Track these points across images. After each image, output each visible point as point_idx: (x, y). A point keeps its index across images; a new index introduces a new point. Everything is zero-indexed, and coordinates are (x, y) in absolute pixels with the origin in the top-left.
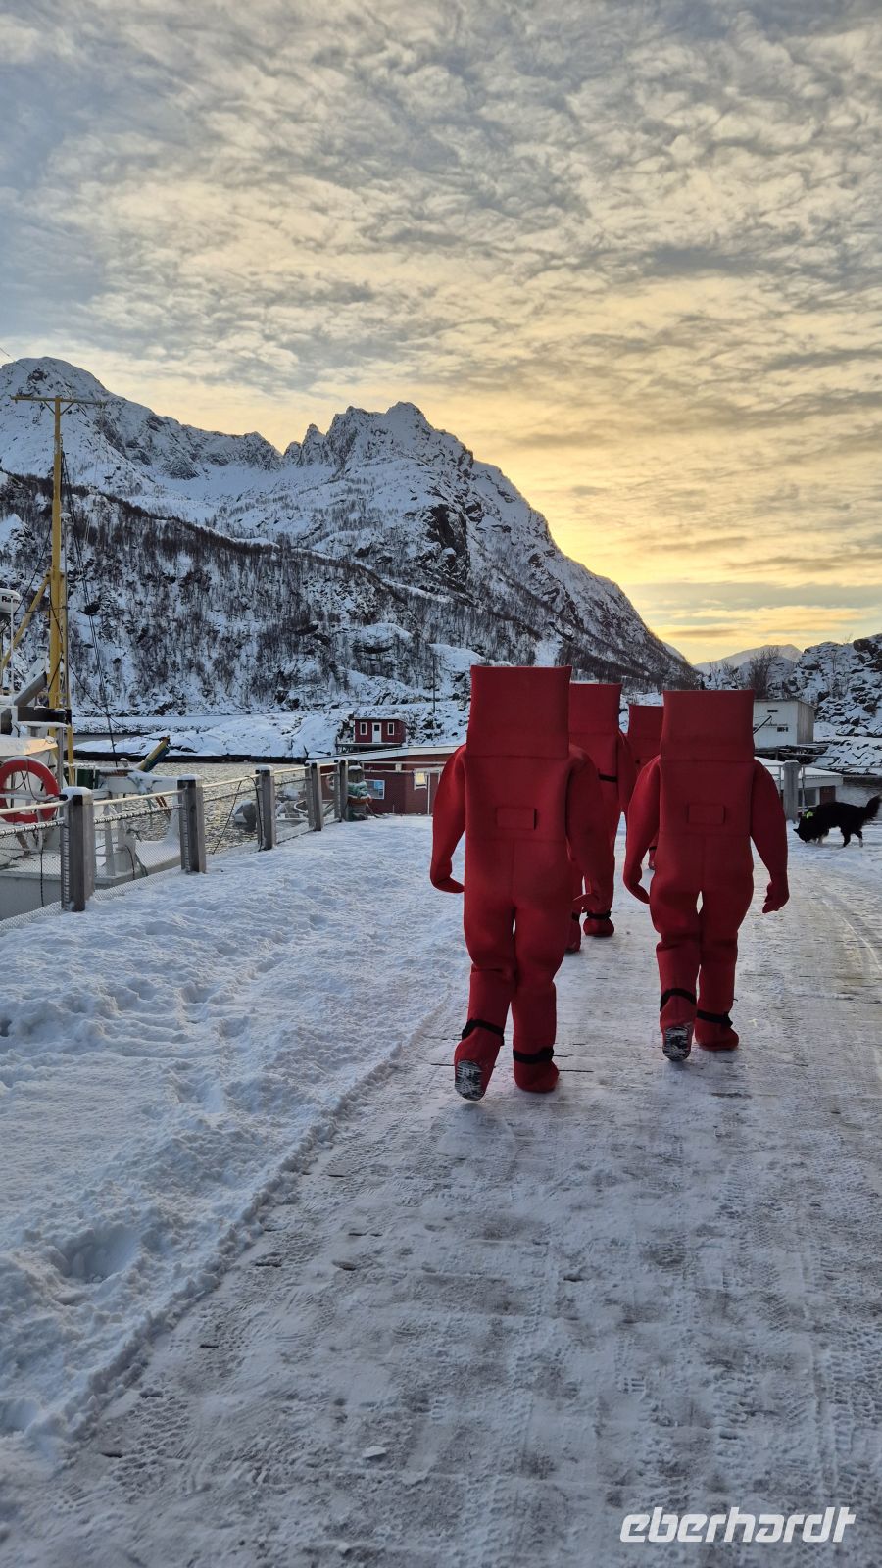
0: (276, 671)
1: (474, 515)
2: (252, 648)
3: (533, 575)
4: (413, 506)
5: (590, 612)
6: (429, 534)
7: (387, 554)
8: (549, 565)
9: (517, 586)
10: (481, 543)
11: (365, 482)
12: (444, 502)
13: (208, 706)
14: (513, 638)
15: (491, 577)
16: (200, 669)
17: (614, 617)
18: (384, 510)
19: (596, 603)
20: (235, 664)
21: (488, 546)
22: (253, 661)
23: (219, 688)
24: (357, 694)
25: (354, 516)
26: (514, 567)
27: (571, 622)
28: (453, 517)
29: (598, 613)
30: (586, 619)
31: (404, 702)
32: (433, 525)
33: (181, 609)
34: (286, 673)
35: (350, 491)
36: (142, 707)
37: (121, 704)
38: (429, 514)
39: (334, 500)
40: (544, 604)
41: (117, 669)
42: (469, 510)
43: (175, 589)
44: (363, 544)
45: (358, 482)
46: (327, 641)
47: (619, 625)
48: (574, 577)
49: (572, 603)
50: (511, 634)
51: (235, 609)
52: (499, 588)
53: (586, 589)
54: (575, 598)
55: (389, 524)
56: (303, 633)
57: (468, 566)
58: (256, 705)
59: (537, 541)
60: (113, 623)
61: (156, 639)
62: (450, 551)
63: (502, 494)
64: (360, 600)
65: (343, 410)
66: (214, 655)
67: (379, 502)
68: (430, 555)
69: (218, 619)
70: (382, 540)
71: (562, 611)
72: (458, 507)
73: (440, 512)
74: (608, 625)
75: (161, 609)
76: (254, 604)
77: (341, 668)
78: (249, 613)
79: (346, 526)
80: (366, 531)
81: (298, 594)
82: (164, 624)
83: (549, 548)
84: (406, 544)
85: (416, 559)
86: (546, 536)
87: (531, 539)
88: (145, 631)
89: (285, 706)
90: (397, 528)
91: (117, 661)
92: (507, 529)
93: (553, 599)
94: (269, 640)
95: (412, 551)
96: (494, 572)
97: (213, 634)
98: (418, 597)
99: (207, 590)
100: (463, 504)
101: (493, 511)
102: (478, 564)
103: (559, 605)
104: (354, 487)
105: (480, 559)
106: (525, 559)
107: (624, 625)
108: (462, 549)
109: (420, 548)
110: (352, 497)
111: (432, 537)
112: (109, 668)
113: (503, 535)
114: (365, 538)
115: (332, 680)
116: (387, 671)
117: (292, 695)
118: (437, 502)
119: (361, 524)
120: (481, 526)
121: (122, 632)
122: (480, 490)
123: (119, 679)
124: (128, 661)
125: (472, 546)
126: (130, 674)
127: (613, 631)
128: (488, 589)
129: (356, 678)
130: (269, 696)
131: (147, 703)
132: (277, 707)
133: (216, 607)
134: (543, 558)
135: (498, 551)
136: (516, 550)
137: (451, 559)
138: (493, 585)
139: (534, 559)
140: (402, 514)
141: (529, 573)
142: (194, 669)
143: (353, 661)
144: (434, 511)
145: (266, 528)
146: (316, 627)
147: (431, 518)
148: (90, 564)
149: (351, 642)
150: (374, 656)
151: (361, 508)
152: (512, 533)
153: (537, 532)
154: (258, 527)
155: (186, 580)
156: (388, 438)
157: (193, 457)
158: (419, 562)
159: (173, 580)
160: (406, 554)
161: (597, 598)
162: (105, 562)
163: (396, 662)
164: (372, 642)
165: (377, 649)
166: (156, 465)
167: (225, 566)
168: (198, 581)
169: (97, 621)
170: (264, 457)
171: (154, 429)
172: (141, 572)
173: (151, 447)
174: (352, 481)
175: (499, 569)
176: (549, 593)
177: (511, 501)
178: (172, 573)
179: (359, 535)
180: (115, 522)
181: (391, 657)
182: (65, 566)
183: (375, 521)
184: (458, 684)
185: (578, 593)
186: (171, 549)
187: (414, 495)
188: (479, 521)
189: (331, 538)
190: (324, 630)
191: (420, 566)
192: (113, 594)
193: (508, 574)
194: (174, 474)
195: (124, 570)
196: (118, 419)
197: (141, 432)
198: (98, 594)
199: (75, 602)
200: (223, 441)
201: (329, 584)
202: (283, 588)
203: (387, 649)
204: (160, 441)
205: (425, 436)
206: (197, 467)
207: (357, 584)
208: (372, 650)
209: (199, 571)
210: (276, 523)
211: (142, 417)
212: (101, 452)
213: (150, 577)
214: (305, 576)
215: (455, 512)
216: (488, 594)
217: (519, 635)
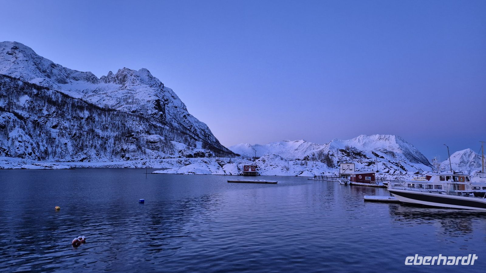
0: (121, 148)
1: (166, 102)
2: (112, 141)
3: (185, 121)
4: (150, 99)
5: (201, 132)
6: (155, 107)
7: (142, 113)
8: (188, 118)
9: (181, 124)
10: (168, 111)
11: (133, 91)
12: (159, 99)
13: (98, 159)
14: (189, 140)
15: (173, 121)
16: (95, 147)
17: (207, 134)
18: (140, 99)
19: (202, 130)
20: (106, 145)
21: (171, 112)
22: (112, 145)
23: (102, 153)
24: (148, 155)
25: (130, 101)
26: (178, 118)
27: (196, 135)
28: (162, 103)
29: (203, 133)
30: (199, 134)
31: (164, 158)
32: (156, 105)
33: (86, 128)
34: (125, 149)
35: (128, 93)
36: (75, 159)
37: (68, 158)
38: (155, 102)
39: (123, 95)
40: (188, 129)
41: (66, 147)
42: (165, 101)
43: (83, 121)
44: (133, 109)
45: (131, 90)
46: (137, 139)
47: (208, 137)
48: (195, 122)
49: (196, 129)
50: (189, 139)
51: (105, 128)
52: (175, 124)
53: (199, 126)
54: (196, 128)
55: (142, 104)
56: (129, 137)
57: (166, 117)
58: (115, 159)
59: (185, 111)
60: (64, 132)
61: (79, 137)
62: (161, 113)
63: (173, 97)
64: (144, 127)
65: (122, 68)
66: (100, 143)
67: (137, 96)
68: (155, 114)
69: (99, 131)
70: (140, 108)
71: (194, 132)
72: (163, 100)
73: (158, 101)
74: (206, 136)
75: (81, 128)
76: (110, 127)
77: (143, 148)
78: (109, 130)
79: (128, 103)
80: (135, 105)
81: (124, 125)
82: (81, 132)
83: (187, 113)
84: (148, 110)
85: (151, 114)
86: (186, 109)
87: (183, 111)
88: (75, 134)
89: (125, 159)
90: (144, 105)
91: (66, 144)
92: (176, 107)
93: (191, 128)
94: (117, 139)
95: (150, 112)
96: (173, 119)
97: (98, 136)
98: (160, 127)
99: (94, 122)
100: (164, 99)
101: (171, 102)
102: (168, 117)
103: (192, 130)
104: (130, 92)
105: (169, 115)
106: (182, 116)
107: (210, 136)
108: (164, 112)
109: (152, 111)
110: (129, 95)
111: (156, 109)
112: (63, 146)
113: (175, 109)
114: (134, 107)
115: (140, 151)
116: (157, 149)
117: (127, 156)
118: (157, 98)
119: (133, 103)
120: (168, 106)
121: (67, 135)
122: (168, 96)
123: (67, 149)
124: (69, 144)
125: (166, 111)
126: (70, 148)
127: (207, 138)
128: (172, 124)
129: (148, 151)
130: (119, 156)
131: (77, 158)
132: (122, 159)
133: (97, 128)
134: (187, 116)
135: (174, 113)
136: (179, 113)
137: (161, 115)
138: (173, 123)
139: (185, 116)
140: (145, 101)
141: (183, 120)
142: (93, 147)
143: (146, 146)
144: (156, 101)
145: (100, 102)
146: (134, 135)
147: (155, 103)
148: (54, 112)
149: (145, 140)
150: (153, 144)
151: (133, 98)
152: (178, 108)
153: (184, 108)
154: (97, 102)
155: (87, 119)
156: (139, 78)
157: (67, 77)
158: (152, 116)
159: (82, 118)
160: (148, 113)
161: (202, 128)
162: (59, 112)
163: (160, 146)
164: (152, 140)
165: (154, 142)
166: (53, 79)
167: (99, 115)
168: (91, 119)
169: (58, 131)
170: (92, 79)
171: (53, 67)
172: (72, 115)
173: (52, 73)
174: (129, 90)
175: (174, 119)
176: (189, 126)
177: (176, 99)
178: (82, 116)
179: (133, 106)
180: (60, 99)
181: (158, 145)
182: (45, 113)
183: (137, 102)
184: (180, 153)
185: (197, 127)
186: (81, 108)
187: (150, 96)
188: (168, 104)
189: (123, 106)
190: (136, 136)
191: (152, 117)
192: (63, 122)
193: (177, 120)
194: (59, 82)
195: (66, 115)
196: (40, 63)
197: (48, 68)
198: (57, 122)
199: (49, 125)
200: (78, 73)
201: (134, 122)
202: (120, 123)
203: (157, 142)
204: (55, 71)
205: (151, 79)
206: (68, 80)
207: (143, 122)
208: (152, 142)
209: (91, 116)
210: (104, 101)
211: (49, 63)
212: (37, 74)
213: (75, 117)
214: (126, 119)
215: (162, 101)
216: (172, 126)
217: (191, 139)
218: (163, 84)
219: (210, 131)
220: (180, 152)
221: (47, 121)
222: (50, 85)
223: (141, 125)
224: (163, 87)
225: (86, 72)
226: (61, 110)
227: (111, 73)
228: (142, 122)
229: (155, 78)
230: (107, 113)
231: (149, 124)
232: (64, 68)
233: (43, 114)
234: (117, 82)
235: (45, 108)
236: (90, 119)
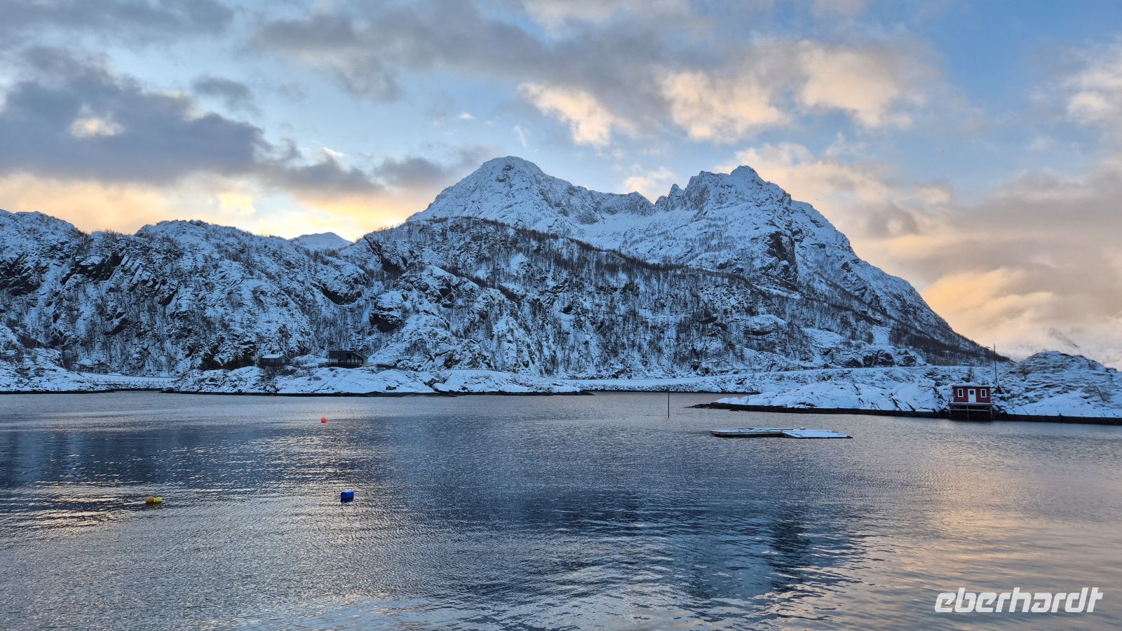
0: (690, 348)
1: (798, 237)
2: (672, 333)
3: (845, 278)
4: (757, 234)
5: (891, 304)
6: (769, 252)
7: (740, 266)
8: (856, 269)
9: (836, 286)
10: (803, 256)
11: (720, 219)
12: (779, 230)
13: (646, 372)
14: (853, 323)
15: (814, 279)
16: (640, 348)
17: (910, 306)
18: (735, 236)
19: (895, 296)
20: (662, 344)
21: (809, 258)
22: (673, 342)
23: (653, 360)
24: (750, 363)
25: (714, 242)
26: (830, 271)
27: (878, 311)
28: (785, 240)
29: (898, 303)
30: (888, 308)
31: (787, 370)
32: (771, 246)
33: (622, 309)
34: (699, 349)
35: (710, 226)
36: (604, 373)
37: (591, 371)
38: (768, 238)
39: (699, 232)
40: (856, 298)
41: (587, 348)
42: (795, 233)
43: (617, 295)
44: (722, 261)
45: (715, 219)
46: (724, 327)
47: (915, 313)
48: (876, 278)
49: (877, 297)
50: (852, 320)
51: (658, 307)
52: (822, 287)
53: (886, 286)
54: (878, 293)
55: (740, 246)
56: (707, 322)
57: (797, 272)
58: (678, 372)
59: (845, 253)
60: (582, 318)
61: (610, 328)
62: (785, 262)
63: (814, 222)
64: (740, 299)
65: (696, 174)
66: (648, 338)
67: (732, 232)
68: (771, 266)
69: (646, 314)
70: (736, 257)
71: (871, 303)
72: (788, 233)
73: (776, 237)
74: (907, 312)
75: (612, 309)
76: (669, 304)
77: (738, 346)
78: (667, 310)
79: (709, 249)
80: (724, 252)
81: (697, 296)
82: (614, 318)
83: (854, 258)
84: (753, 259)
85: (761, 269)
86: (849, 249)
87: (840, 253)
88: (602, 323)
89: (699, 373)
90: (745, 249)
91: (586, 343)
92: (822, 246)
93: (863, 294)
94: (683, 328)
95: (757, 264)
96: (815, 276)
97: (645, 323)
98: (778, 296)
99: (637, 295)
100: (791, 230)
101: (810, 234)
102: (803, 271)
103: (867, 298)
104: (713, 223)
105: (805, 267)
106: (838, 266)
107: (918, 312)
108: (792, 261)
109: (763, 262)
110: (712, 230)
111: (771, 254)
112: (582, 348)
113: (819, 250)
114: (724, 256)
115: (731, 355)
116: (770, 347)
117: (704, 365)
118: (773, 230)
119: (719, 247)
120: (802, 244)
121: (588, 324)
122: (800, 220)
123: (588, 354)
124: (593, 343)
125: (798, 258)
126: (595, 351)
127: (911, 317)
128: (813, 288)
129: (749, 353)
130: (686, 366)
131: (607, 370)
132: (694, 373)
133: (644, 306)
134: (851, 265)
135: (816, 261)
136: (830, 260)
137: (786, 268)
138: (816, 285)
139: (845, 266)
140: (748, 239)
141: (842, 276)
142: (636, 348)
143: (745, 341)
144: (772, 236)
145: (654, 253)
146: (716, 318)
147: (770, 241)
148: (566, 281)
149: (742, 328)
150: (760, 337)
151: (719, 237)
152: (827, 249)
153: (843, 247)
154: (649, 252)
155: (624, 290)
156: (733, 190)
157: (596, 210)
158: (763, 271)
159: (616, 289)
160: (753, 266)
161: (895, 292)
162: (574, 280)
163: (777, 341)
164: (758, 328)
165: (762, 333)
166: (572, 216)
167: (647, 279)
168: (632, 290)
169: (572, 317)
170: (641, 207)
171: (572, 194)
172: (596, 285)
173: (570, 205)
174: (711, 219)
175: (819, 274)
176: (859, 290)
177: (822, 226)
178: (615, 285)
179: (719, 254)
180: (576, 255)
181: (772, 338)
182: (551, 284)
183: (730, 244)
184: (826, 358)
185: (881, 289)
186: (613, 269)
187: (757, 226)
188: (801, 241)
189: (700, 257)
190: (722, 319)
191: (764, 274)
192: (581, 300)
193: (826, 277)
194: (583, 222)
195: (586, 284)
196: (550, 190)
197: (563, 197)
198: (571, 300)
199: (558, 306)
200: (614, 199)
201: (719, 288)
202: (687, 293)
203: (769, 332)
204: (575, 201)
205: (759, 187)
206: (598, 216)
207: (738, 288)
208: (757, 333)
209: (632, 283)
210: (661, 249)
211: (565, 187)
212: (545, 211)
213: (601, 288)
214: (701, 284)
215: (786, 236)
216: (813, 291)
217: (858, 320)
218: (789, 195)
219: (919, 298)
220: (826, 354)
221: (554, 300)
222: (566, 230)
223: (733, 294)
224: (790, 202)
225: (629, 194)
226: (577, 277)
227: (675, 188)
228: (734, 288)
229: (769, 183)
230: (661, 275)
231: (752, 292)
232: (590, 193)
233: (548, 286)
234: (689, 205)
235: (550, 275)
236: (630, 288)
